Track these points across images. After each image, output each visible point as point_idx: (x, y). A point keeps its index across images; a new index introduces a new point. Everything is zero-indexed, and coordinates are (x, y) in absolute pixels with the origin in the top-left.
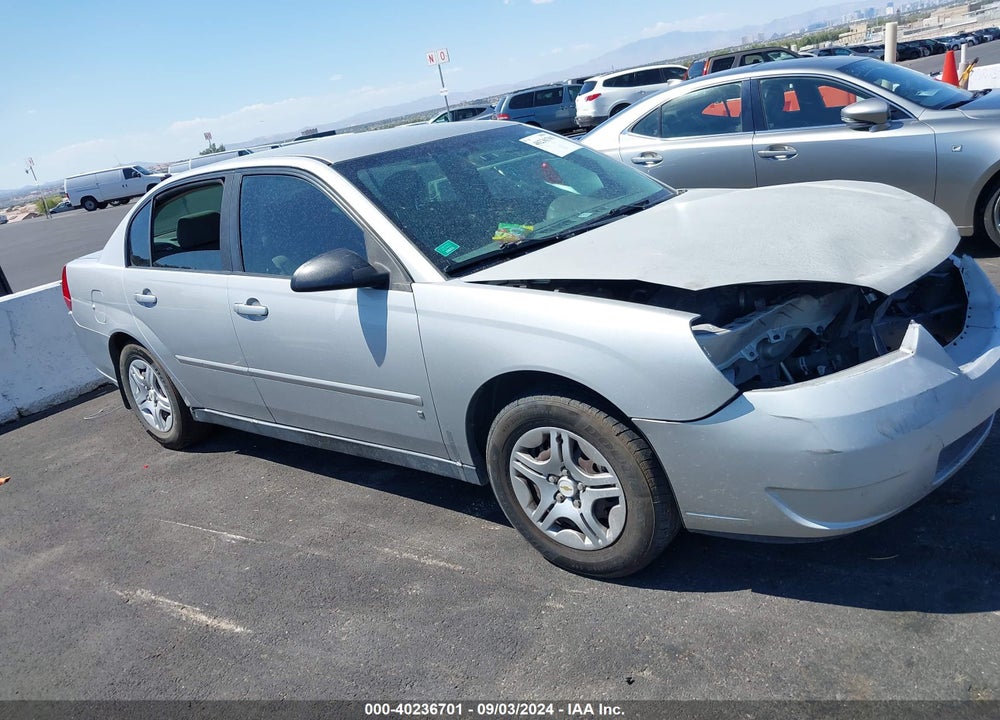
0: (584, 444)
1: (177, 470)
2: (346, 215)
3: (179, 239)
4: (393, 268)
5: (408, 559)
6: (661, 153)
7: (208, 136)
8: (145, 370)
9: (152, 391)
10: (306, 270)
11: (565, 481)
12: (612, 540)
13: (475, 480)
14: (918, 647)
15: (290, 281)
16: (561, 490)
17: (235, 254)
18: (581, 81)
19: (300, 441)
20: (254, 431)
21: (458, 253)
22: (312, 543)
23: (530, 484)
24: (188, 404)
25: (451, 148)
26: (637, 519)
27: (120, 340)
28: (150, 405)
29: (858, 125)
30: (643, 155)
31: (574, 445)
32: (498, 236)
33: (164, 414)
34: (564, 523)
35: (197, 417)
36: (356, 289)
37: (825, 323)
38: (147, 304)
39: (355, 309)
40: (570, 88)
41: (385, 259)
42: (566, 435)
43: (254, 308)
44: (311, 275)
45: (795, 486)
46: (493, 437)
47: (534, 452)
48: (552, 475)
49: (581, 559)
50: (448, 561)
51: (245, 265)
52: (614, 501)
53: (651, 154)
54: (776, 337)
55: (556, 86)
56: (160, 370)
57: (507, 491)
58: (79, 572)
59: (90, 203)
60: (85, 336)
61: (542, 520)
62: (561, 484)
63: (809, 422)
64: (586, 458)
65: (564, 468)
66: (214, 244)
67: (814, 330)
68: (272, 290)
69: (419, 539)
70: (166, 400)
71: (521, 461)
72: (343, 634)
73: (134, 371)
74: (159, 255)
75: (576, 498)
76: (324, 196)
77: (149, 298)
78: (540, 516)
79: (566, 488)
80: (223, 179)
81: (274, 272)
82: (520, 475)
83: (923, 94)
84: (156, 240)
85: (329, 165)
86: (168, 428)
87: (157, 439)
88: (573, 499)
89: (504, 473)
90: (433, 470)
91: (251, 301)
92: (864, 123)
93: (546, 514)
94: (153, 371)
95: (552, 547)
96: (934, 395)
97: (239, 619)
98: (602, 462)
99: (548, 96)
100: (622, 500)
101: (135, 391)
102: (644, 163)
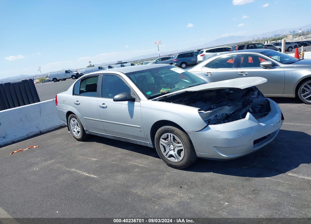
0: (176, 137)
1: (80, 145)
2: (127, 85)
3: (86, 89)
4: (136, 97)
5: (135, 164)
6: (213, 73)
7: (90, 62)
8: (74, 121)
9: (76, 126)
10: (117, 97)
11: (172, 146)
12: (181, 159)
13: (152, 147)
14: (245, 183)
15: (113, 99)
16: (171, 148)
17: (100, 93)
18: (199, 50)
19: (112, 138)
20: (101, 136)
21: (151, 94)
22: (113, 161)
23: (164, 147)
24: (85, 129)
25: (153, 71)
26: (187, 154)
27: (69, 113)
28: (75, 130)
29: (264, 67)
30: (208, 73)
31: (174, 138)
32: (161, 91)
33: (78, 132)
34: (171, 156)
35: (87, 133)
36: (128, 101)
37: (231, 113)
38: (77, 104)
39: (127, 106)
40: (196, 52)
41: (135, 95)
42: (172, 135)
43: (104, 106)
44: (118, 98)
45: (219, 146)
46: (156, 135)
47: (165, 139)
48: (169, 145)
49: (174, 164)
50: (145, 165)
51: (102, 96)
52: (182, 150)
53: (210, 73)
54: (219, 115)
55: (192, 52)
56: (79, 121)
57: (159, 148)
58: (58, 165)
59: (55, 80)
60: (60, 112)
61: (166, 155)
62: (171, 147)
63: (222, 132)
64: (176, 140)
65: (171, 143)
66: (95, 90)
67: (228, 114)
68: (108, 101)
69: (138, 161)
70: (79, 128)
71: (162, 141)
72: (119, 178)
73: (72, 121)
74: (81, 93)
75: (174, 150)
76: (122, 81)
77: (78, 103)
78: (166, 154)
79: (172, 148)
80: (99, 75)
81: (109, 97)
82: (162, 145)
83: (285, 59)
84: (81, 89)
85: (124, 73)
86: (79, 136)
87: (76, 138)
88: (173, 150)
89: (158, 144)
90: (143, 144)
91: (103, 104)
92: (266, 67)
93: (167, 154)
94: (77, 121)
95: (169, 162)
96: (251, 128)
97: (95, 175)
98: (180, 141)
99: (190, 54)
100: (183, 150)
101: (71, 126)
102: (208, 75)
